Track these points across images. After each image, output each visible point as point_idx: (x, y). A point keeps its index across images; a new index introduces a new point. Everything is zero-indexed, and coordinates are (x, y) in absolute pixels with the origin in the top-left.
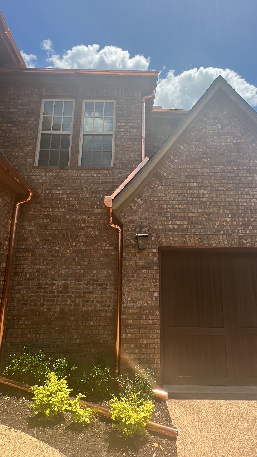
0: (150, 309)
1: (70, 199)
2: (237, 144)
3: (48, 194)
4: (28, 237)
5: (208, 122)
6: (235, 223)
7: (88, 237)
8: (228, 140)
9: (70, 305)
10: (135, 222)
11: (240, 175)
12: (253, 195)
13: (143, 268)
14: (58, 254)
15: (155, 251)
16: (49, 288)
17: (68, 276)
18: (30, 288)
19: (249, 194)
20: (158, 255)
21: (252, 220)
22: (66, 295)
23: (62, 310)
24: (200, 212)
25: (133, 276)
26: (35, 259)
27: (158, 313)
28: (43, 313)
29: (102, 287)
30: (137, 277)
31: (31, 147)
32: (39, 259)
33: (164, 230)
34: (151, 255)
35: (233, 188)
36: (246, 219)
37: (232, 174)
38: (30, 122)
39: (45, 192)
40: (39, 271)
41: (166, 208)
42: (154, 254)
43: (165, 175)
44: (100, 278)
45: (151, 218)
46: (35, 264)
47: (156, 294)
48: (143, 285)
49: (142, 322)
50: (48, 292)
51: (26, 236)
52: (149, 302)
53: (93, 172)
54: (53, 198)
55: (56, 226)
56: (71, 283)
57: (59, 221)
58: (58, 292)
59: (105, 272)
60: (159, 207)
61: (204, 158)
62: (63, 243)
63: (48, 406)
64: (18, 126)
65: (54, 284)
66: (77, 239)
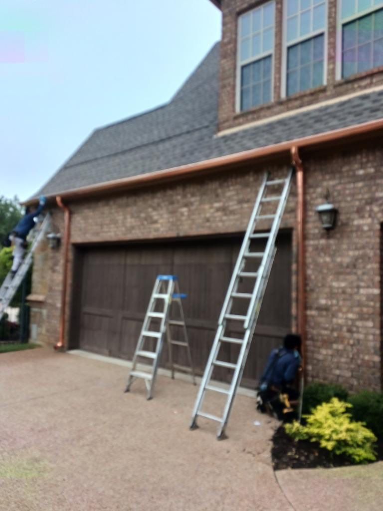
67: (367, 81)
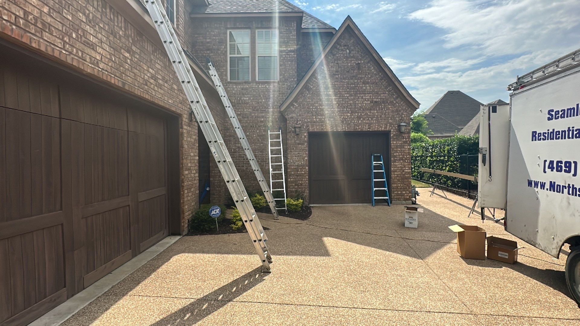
0: (303, 166)
1: (253, 103)
2: (359, 63)
3: (239, 100)
5: (340, 48)
6: (352, 117)
8: (353, 62)
10: (294, 118)
11: (358, 86)
12: (365, 99)
13: (299, 144)
15: (305, 134)
17: (256, 150)
19: (363, 98)
20: (307, 137)
21: (363, 114)
24: (333, 111)
25: (293, 149)
27: (307, 168)
28: (244, 170)
30: (296, 149)
31: (224, 68)
33: (311, 122)
34: (303, 137)
35: (353, 95)
36: (359, 114)
37: (353, 85)
38: (222, 49)
39: (237, 98)
41: (312, 109)
42: (305, 137)
43: (312, 87)
45: (303, 115)
46: (236, 144)
47: (306, 158)
48: (299, 153)
49: (299, 173)
52: (302, 163)
53: (266, 85)
55: (246, 121)
57: (248, 117)
60: (308, 108)
61: (336, 75)
62: (251, 131)
63: (258, 204)
64: (214, 52)
66: (259, 128)
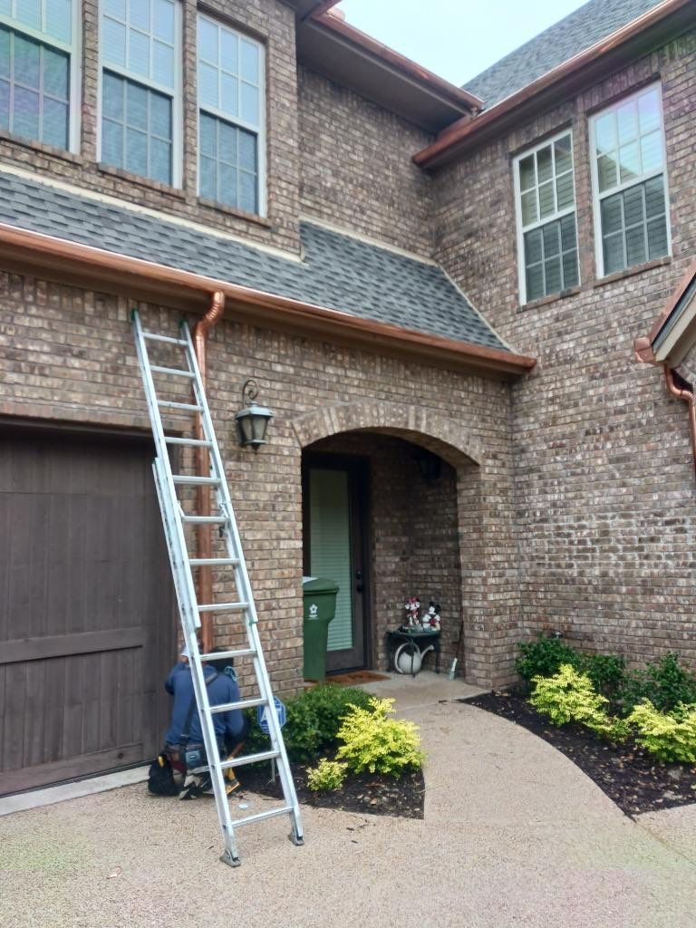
1: (589, 354)
3: (550, 356)
4: (528, 445)
7: (633, 427)
9: (617, 565)
14: (583, 471)
16: (576, 533)
17: (606, 510)
18: (545, 536)
22: (606, 546)
23: (604, 575)
26: (546, 484)
28: (573, 579)
29: (673, 527)
31: (508, 272)
32: (552, 484)
39: (544, 351)
40: (554, 505)
44: (669, 509)
46: (546, 493)
50: (576, 542)
51: (524, 443)
53: (626, 283)
54: (558, 361)
55: (571, 416)
56: (614, 523)
57: (576, 405)
58: (594, 542)
59: (677, 494)
62: (588, 448)
65: (583, 527)
66: (613, 435)
67: (241, 226)
